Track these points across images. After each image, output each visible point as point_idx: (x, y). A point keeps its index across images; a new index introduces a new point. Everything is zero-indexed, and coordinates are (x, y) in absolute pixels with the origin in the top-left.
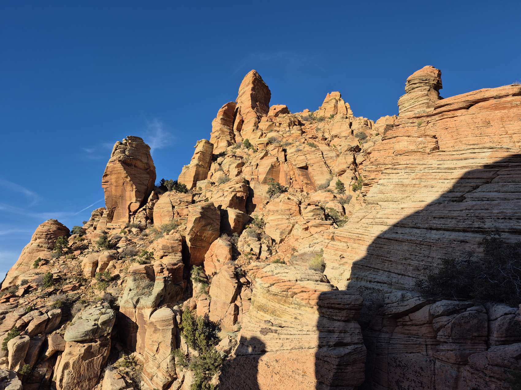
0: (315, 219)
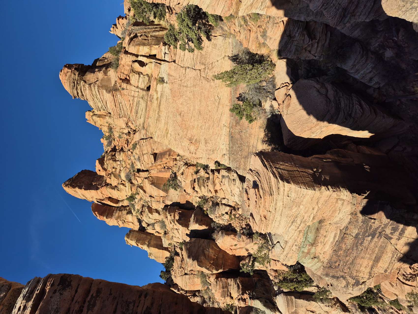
0: (207, 186)
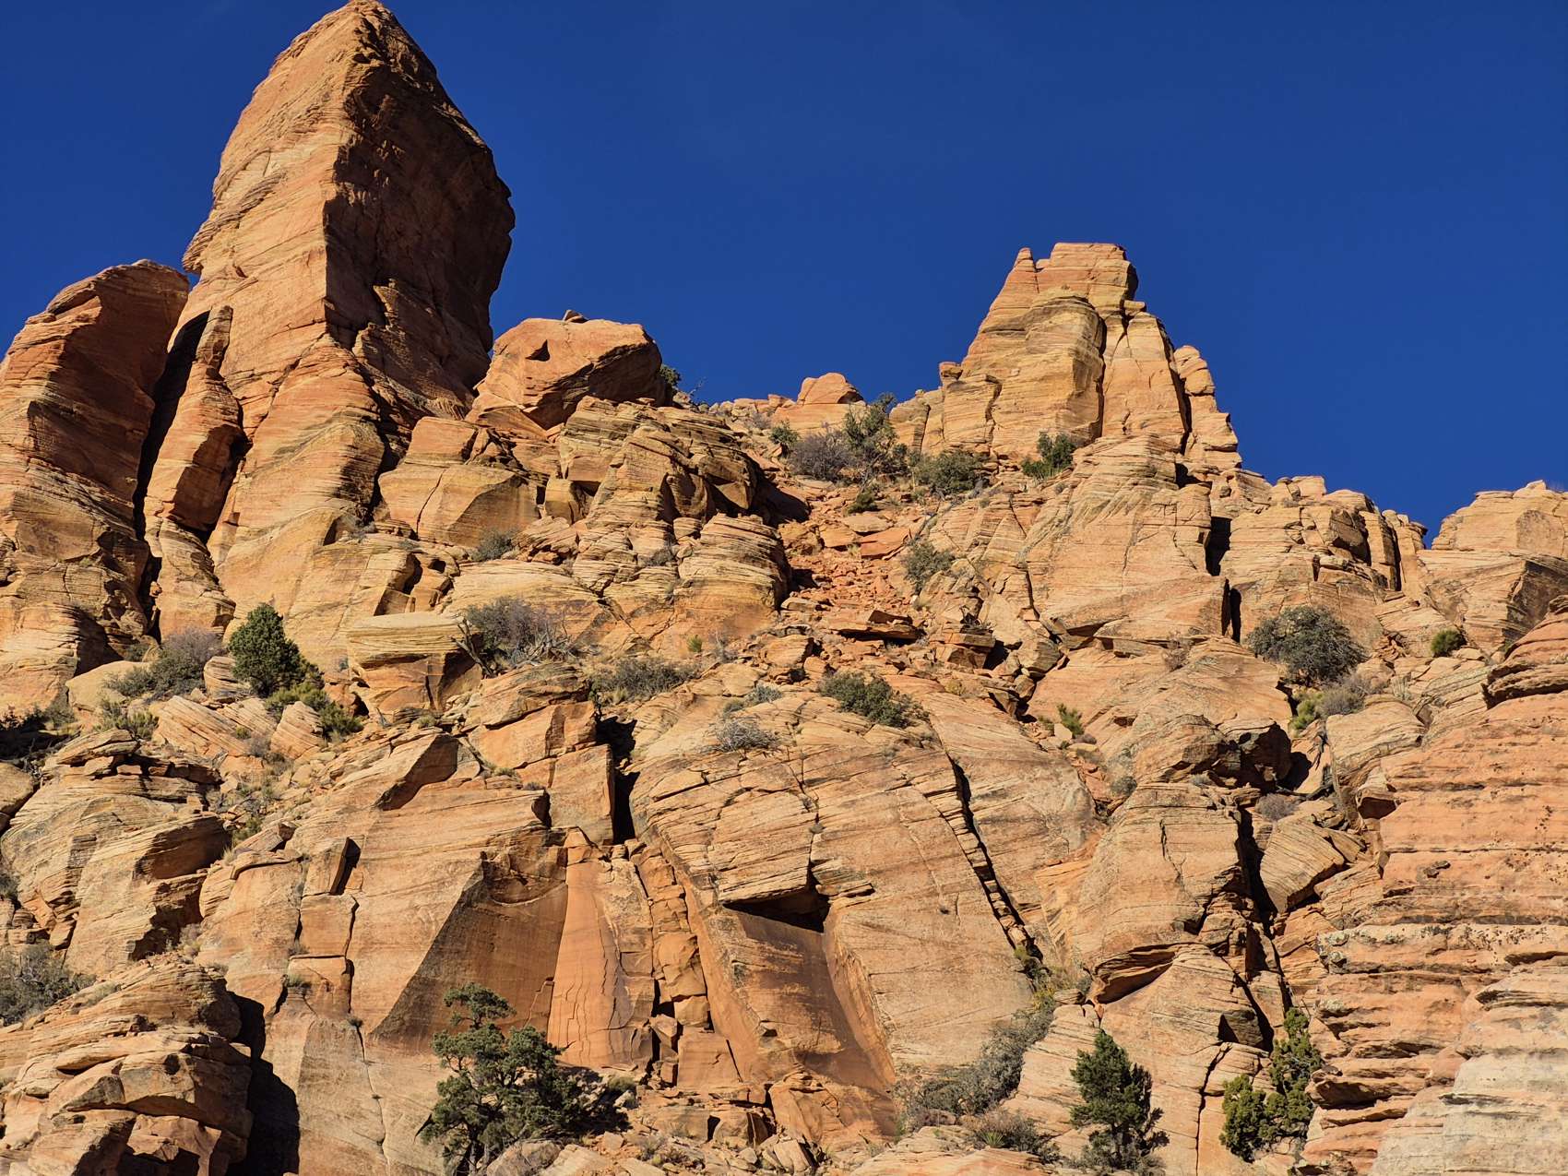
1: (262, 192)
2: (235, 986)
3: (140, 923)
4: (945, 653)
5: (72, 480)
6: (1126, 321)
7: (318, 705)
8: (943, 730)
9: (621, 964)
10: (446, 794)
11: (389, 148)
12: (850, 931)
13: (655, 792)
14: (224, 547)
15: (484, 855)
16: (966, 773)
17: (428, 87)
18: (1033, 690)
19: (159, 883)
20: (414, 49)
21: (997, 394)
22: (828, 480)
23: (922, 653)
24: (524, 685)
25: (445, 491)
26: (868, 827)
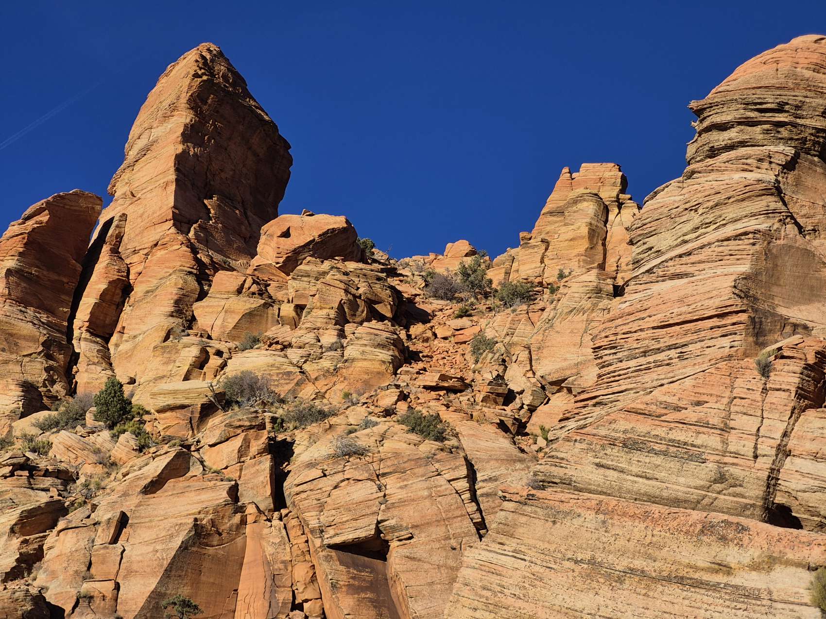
1: (146, 150)
2: (50, 598)
3: (8, 562)
4: (479, 397)
5: (30, 311)
6: (620, 206)
7: (138, 433)
8: (465, 442)
9: (274, 581)
10: (181, 485)
11: (213, 124)
12: (397, 561)
13: (296, 482)
14: (117, 345)
15: (196, 520)
16: (476, 468)
17: (238, 90)
18: (530, 418)
19: (22, 539)
20: (230, 69)
21: (546, 249)
22: (447, 300)
23: (466, 398)
24: (227, 422)
25: (226, 312)
26: (413, 500)
